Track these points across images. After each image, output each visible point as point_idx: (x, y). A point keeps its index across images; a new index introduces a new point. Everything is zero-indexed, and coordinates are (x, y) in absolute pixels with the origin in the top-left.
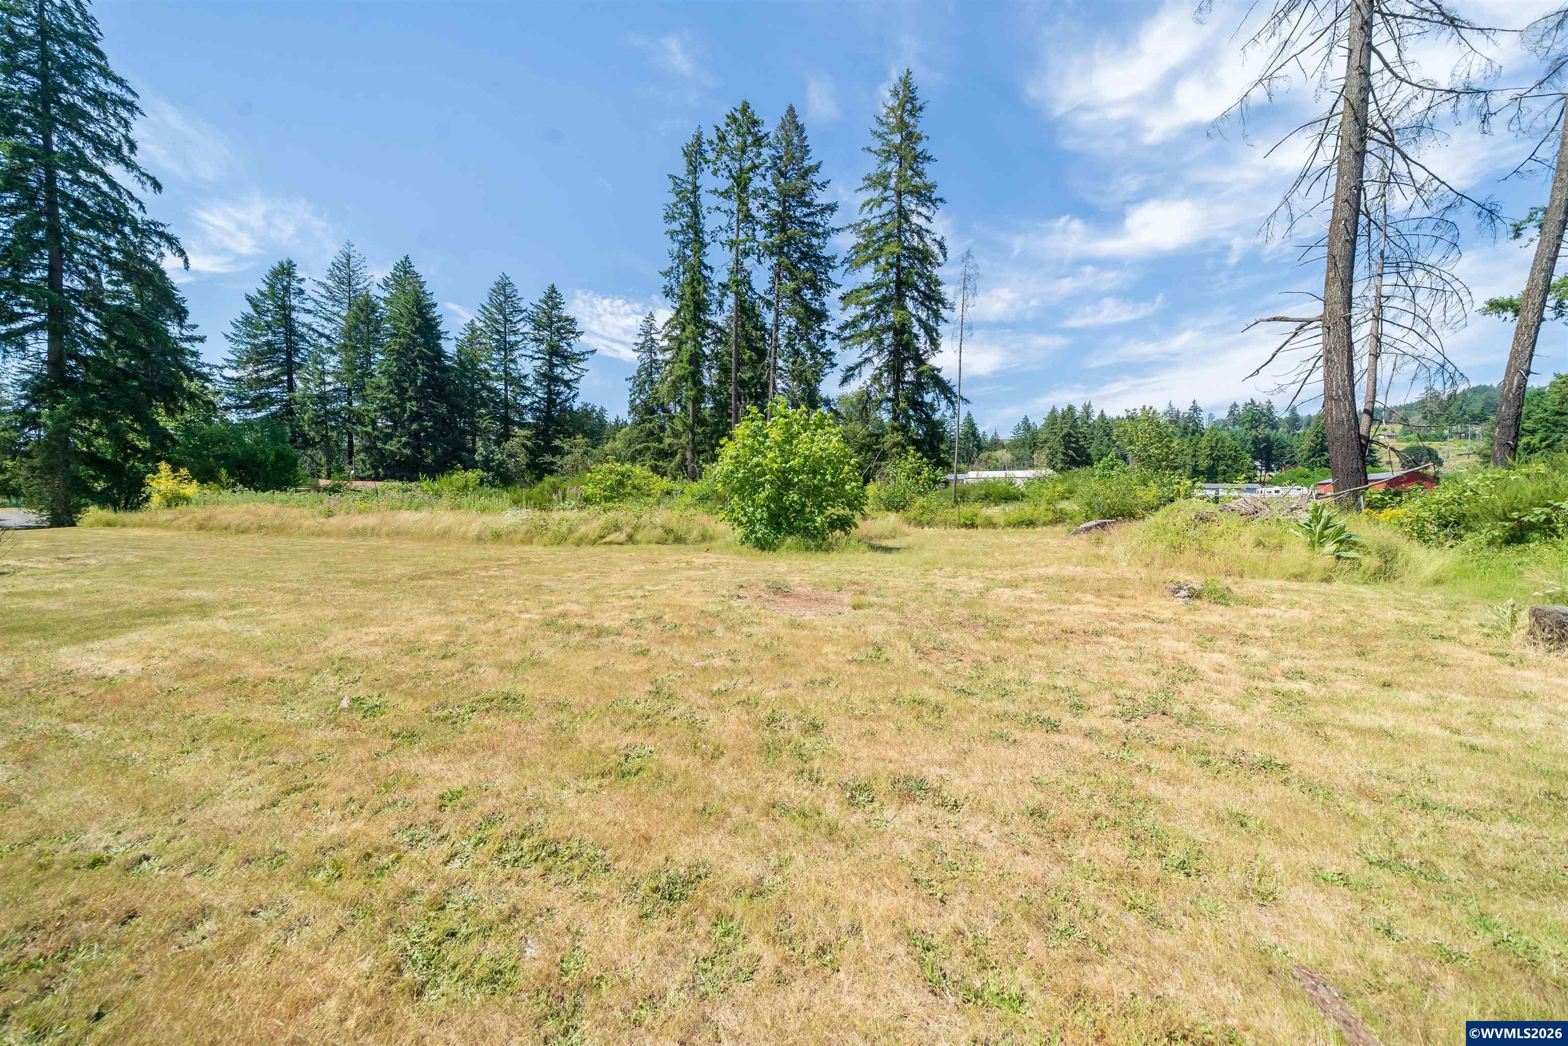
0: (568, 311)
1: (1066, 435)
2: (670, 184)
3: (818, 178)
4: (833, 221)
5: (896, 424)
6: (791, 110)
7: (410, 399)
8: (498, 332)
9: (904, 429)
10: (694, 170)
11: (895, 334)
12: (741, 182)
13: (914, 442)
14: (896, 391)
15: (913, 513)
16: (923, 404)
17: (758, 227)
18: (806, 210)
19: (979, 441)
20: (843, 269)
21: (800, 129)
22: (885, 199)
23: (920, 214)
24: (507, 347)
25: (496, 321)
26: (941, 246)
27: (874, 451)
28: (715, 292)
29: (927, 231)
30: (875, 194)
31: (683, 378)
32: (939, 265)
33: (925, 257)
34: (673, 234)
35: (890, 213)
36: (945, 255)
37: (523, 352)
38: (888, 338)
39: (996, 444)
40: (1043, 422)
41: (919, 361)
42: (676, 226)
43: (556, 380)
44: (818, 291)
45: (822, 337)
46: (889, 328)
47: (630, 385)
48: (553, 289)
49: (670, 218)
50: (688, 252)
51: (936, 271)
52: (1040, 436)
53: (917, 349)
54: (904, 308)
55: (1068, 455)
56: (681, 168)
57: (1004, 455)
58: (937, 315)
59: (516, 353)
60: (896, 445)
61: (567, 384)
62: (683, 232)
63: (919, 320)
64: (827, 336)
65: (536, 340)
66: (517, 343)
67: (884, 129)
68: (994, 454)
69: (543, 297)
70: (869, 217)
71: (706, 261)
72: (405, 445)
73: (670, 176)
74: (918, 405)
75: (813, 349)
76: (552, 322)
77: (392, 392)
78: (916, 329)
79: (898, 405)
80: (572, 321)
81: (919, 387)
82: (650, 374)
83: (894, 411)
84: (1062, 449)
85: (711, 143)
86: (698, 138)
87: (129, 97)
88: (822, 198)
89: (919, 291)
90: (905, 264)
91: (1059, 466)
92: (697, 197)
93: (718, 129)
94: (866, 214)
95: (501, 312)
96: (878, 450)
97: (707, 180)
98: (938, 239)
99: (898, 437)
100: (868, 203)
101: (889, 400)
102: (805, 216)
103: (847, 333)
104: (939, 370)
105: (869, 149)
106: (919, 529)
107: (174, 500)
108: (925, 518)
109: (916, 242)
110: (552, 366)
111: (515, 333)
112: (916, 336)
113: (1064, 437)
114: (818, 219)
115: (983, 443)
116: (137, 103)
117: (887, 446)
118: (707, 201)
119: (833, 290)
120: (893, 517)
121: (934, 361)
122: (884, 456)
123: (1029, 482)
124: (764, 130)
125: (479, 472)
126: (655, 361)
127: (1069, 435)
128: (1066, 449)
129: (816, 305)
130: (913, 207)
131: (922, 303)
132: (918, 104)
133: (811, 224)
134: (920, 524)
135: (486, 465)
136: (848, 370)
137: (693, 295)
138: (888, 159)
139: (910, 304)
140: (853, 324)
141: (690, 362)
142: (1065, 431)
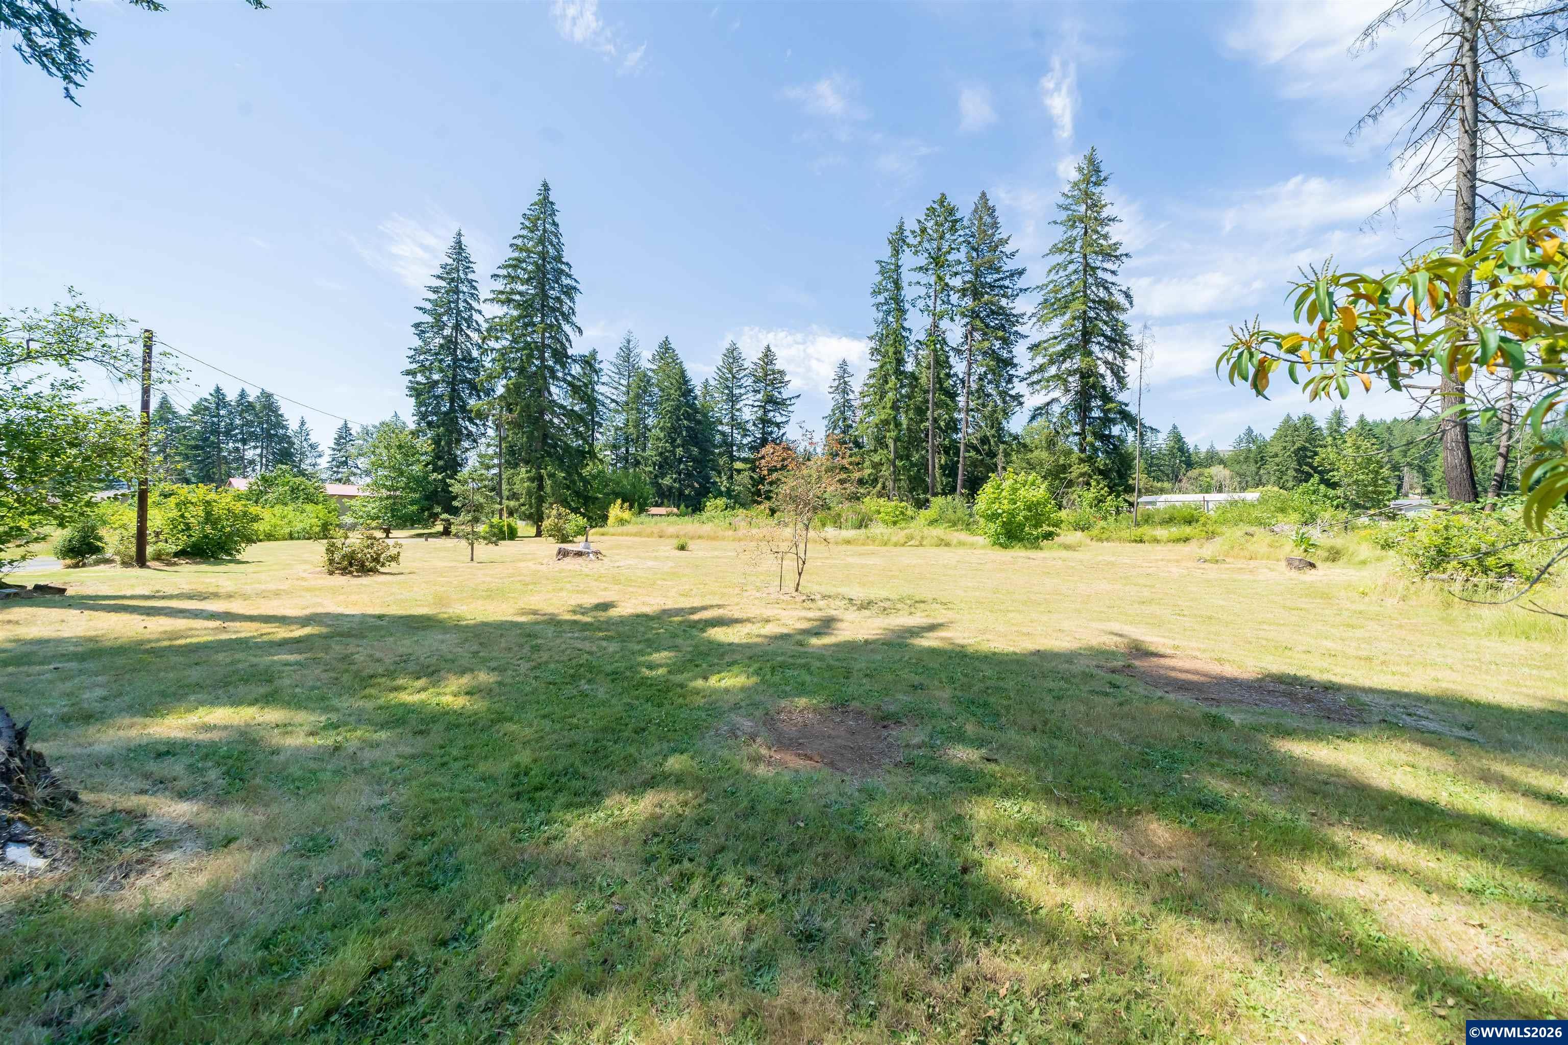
0: (779, 365)
1: (1299, 449)
2: (878, 268)
3: (1008, 249)
4: (1021, 283)
5: (1083, 456)
6: (984, 194)
7: (678, 446)
8: (728, 387)
9: (1090, 460)
10: (896, 252)
11: (1082, 377)
12: (938, 261)
13: (1101, 472)
14: (1083, 426)
15: (1095, 532)
16: (1110, 436)
17: (952, 293)
18: (996, 276)
19: (1189, 456)
20: (1031, 323)
21: (991, 211)
22: (1071, 262)
23: (1105, 270)
24: (733, 399)
25: (727, 379)
26: (1127, 296)
27: (1061, 479)
28: (911, 348)
29: (1113, 284)
30: (1060, 258)
31: (886, 422)
32: (1124, 310)
33: (1110, 306)
34: (878, 306)
35: (1076, 272)
36: (1131, 303)
37: (746, 402)
38: (1074, 382)
39: (1213, 458)
40: (1273, 433)
41: (1106, 398)
42: (880, 298)
43: (770, 422)
44: (1006, 342)
45: (1010, 381)
46: (1075, 372)
47: (826, 422)
48: (768, 349)
49: (875, 293)
50: (890, 319)
51: (1121, 317)
52: (1270, 449)
53: (1104, 387)
54: (1090, 353)
55: (1303, 472)
56: (886, 253)
57: (1218, 472)
58: (1123, 355)
59: (742, 403)
60: (1082, 475)
61: (778, 425)
62: (886, 303)
63: (1106, 362)
64: (1015, 379)
65: (755, 391)
66: (741, 395)
67: (1070, 201)
68: (1207, 471)
69: (761, 355)
70: (1056, 278)
71: (906, 325)
72: (675, 481)
73: (877, 262)
74: (1106, 438)
75: (1003, 394)
76: (766, 375)
77: (667, 441)
78: (1102, 369)
79: (1084, 439)
80: (782, 373)
81: (1107, 421)
82: (843, 413)
83: (1081, 445)
84: (1294, 465)
85: (913, 232)
86: (901, 229)
87: (574, 284)
88: (1009, 265)
89: (1106, 337)
90: (1092, 314)
91: (1290, 484)
92: (899, 274)
93: (919, 222)
94: (1052, 276)
95: (731, 372)
96: (1065, 478)
97: (908, 260)
98: (1124, 289)
99: (1085, 468)
100: (1054, 267)
101: (1076, 434)
102: (995, 281)
103: (1035, 377)
104: (1127, 405)
105: (1055, 223)
106: (1100, 544)
107: (622, 522)
108: (1104, 536)
109: (1102, 293)
110: (766, 412)
111: (740, 387)
112: (1102, 376)
113: (1296, 452)
114: (1007, 283)
115: (1194, 458)
116: (578, 286)
117: (1074, 475)
118: (907, 276)
119: (1021, 341)
120: (1079, 534)
121: (1122, 397)
122: (1070, 484)
123: (1220, 506)
124: (958, 215)
125: (724, 499)
126: (848, 401)
127: (1304, 449)
128: (1300, 465)
129: (1005, 354)
130: (1098, 264)
131: (1109, 347)
132: (1103, 175)
133: (1001, 287)
134: (1100, 540)
135: (729, 494)
136: (1036, 410)
137: (895, 353)
138: (1073, 227)
139: (1095, 349)
140: (1041, 369)
141: (892, 408)
142: (1298, 445)
